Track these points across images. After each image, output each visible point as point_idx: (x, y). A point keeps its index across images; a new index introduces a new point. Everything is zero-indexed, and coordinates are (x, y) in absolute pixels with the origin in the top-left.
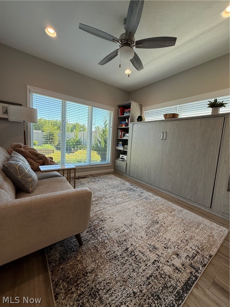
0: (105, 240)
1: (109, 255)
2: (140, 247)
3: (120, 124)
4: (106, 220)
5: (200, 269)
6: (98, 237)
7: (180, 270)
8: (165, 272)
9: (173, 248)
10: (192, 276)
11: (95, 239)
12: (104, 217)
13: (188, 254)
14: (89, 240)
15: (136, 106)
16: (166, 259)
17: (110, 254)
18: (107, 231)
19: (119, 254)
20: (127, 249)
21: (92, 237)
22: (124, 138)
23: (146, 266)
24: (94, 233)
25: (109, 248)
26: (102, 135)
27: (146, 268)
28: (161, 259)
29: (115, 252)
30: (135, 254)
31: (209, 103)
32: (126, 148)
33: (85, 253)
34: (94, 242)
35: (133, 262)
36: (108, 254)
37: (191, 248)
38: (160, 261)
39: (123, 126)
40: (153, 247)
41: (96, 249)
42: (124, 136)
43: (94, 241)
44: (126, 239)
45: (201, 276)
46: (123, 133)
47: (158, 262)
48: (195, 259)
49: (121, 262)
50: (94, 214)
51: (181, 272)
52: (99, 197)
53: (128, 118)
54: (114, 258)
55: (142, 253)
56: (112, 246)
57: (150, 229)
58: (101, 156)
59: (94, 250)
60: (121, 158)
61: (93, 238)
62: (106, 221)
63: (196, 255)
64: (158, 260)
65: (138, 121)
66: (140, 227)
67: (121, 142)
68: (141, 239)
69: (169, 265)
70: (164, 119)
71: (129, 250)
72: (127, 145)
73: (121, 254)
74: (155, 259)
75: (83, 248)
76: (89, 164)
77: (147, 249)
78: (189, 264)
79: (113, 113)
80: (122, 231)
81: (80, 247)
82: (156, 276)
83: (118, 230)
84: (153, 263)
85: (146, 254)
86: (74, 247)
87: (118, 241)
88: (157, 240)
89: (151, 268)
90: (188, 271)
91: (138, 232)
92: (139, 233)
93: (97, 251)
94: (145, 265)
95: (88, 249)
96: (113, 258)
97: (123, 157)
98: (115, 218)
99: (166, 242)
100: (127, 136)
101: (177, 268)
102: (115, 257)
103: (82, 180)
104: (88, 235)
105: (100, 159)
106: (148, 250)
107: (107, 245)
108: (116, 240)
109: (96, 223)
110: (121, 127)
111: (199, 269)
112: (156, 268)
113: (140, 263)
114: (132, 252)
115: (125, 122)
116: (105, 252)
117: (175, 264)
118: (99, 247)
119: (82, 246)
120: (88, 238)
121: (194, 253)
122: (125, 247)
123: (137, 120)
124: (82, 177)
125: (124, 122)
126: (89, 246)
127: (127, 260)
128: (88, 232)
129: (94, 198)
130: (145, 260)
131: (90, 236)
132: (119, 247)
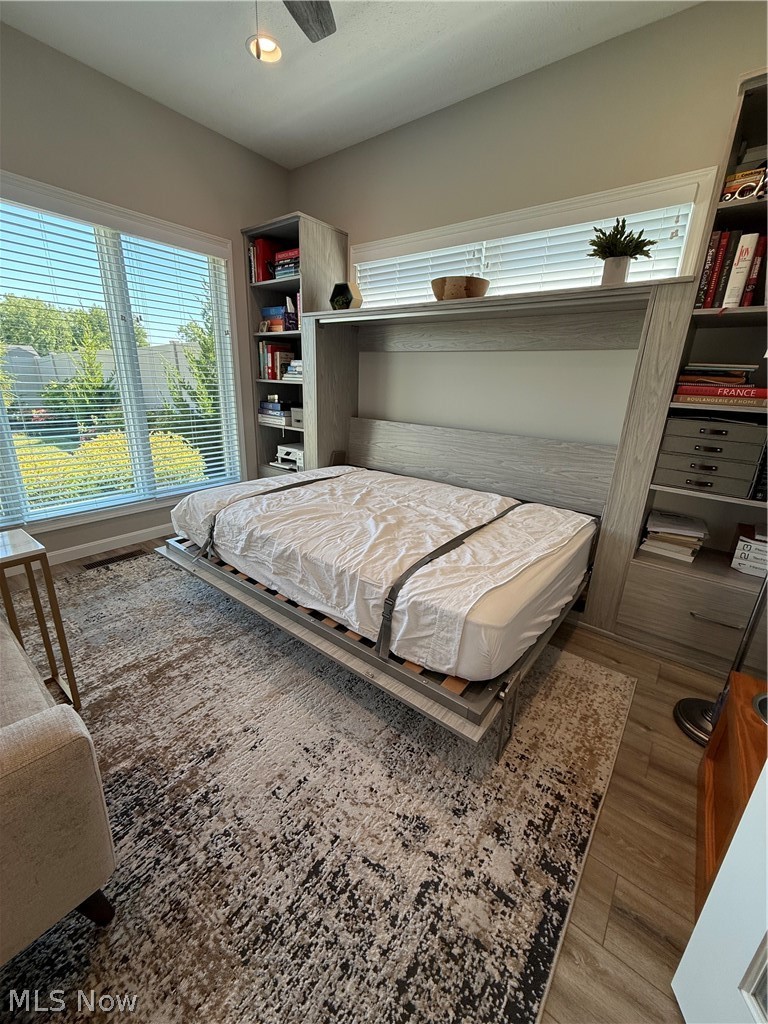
0: (221, 855)
1: (241, 929)
2: (368, 842)
3: (264, 318)
4: (228, 746)
5: (572, 868)
6: (192, 848)
7: (512, 896)
8: (461, 930)
9: (483, 805)
10: (548, 910)
11: (178, 860)
12: (219, 734)
13: (530, 817)
14: (148, 880)
15: (324, 239)
16: (462, 863)
17: (245, 920)
18: (232, 804)
19: (282, 909)
20: (315, 871)
21: (162, 856)
22: (288, 379)
23: (393, 925)
24: (173, 832)
25: (239, 891)
26: (198, 362)
27: (394, 937)
28: (445, 869)
29: (266, 900)
30: (347, 885)
31: (595, 238)
32: (299, 421)
33: (125, 959)
34: (172, 883)
35: (342, 924)
36: (237, 924)
37: (539, 786)
38: (440, 880)
39: (274, 327)
40: (414, 824)
41: (181, 916)
42: (286, 371)
43: (173, 876)
44: (310, 818)
45: (577, 894)
46: (281, 358)
47: (436, 890)
48: (554, 828)
49: (292, 947)
50: (174, 733)
51: (514, 903)
52: (198, 640)
53: (292, 290)
54: (263, 937)
55: (376, 867)
56: (253, 875)
57: (402, 741)
58: (201, 452)
59: (169, 926)
60: (284, 460)
61: (167, 859)
62: (227, 754)
63: (556, 810)
64: (436, 880)
65: (335, 309)
66: (366, 746)
67: (276, 397)
68: (369, 801)
69: (474, 888)
70: (434, 299)
71: (326, 868)
72: (300, 405)
73: (293, 903)
74: (423, 879)
75: (116, 936)
76: (148, 497)
77: (393, 841)
78: (537, 857)
79: (227, 266)
80: (294, 784)
81: (97, 932)
82: (433, 960)
83: (278, 783)
84: (419, 901)
85: (390, 866)
86: (70, 944)
87: (279, 838)
88: (429, 786)
89: (410, 927)
90: (537, 890)
91: (356, 770)
92: (361, 774)
93: (186, 924)
94: (388, 922)
95: (141, 932)
96: (258, 938)
97: (288, 454)
98: (264, 725)
99: (457, 788)
100: (297, 369)
101: (500, 894)
102: (267, 929)
103: (123, 569)
104: (145, 852)
105: (202, 464)
106: (398, 843)
107: (229, 879)
108: (272, 838)
109: (183, 777)
110: (269, 330)
111: (569, 867)
112: (430, 921)
113: (369, 918)
114: (336, 875)
115: (283, 311)
116: (222, 920)
117: (493, 874)
118: (193, 901)
119: (109, 922)
120: (142, 870)
121: (547, 805)
122: (309, 859)
123: (332, 300)
124: (124, 552)
125: (277, 312)
126: (144, 912)
127: (318, 924)
128: (140, 837)
129: (175, 649)
130: (388, 899)
131: (152, 853)
132: (281, 868)
